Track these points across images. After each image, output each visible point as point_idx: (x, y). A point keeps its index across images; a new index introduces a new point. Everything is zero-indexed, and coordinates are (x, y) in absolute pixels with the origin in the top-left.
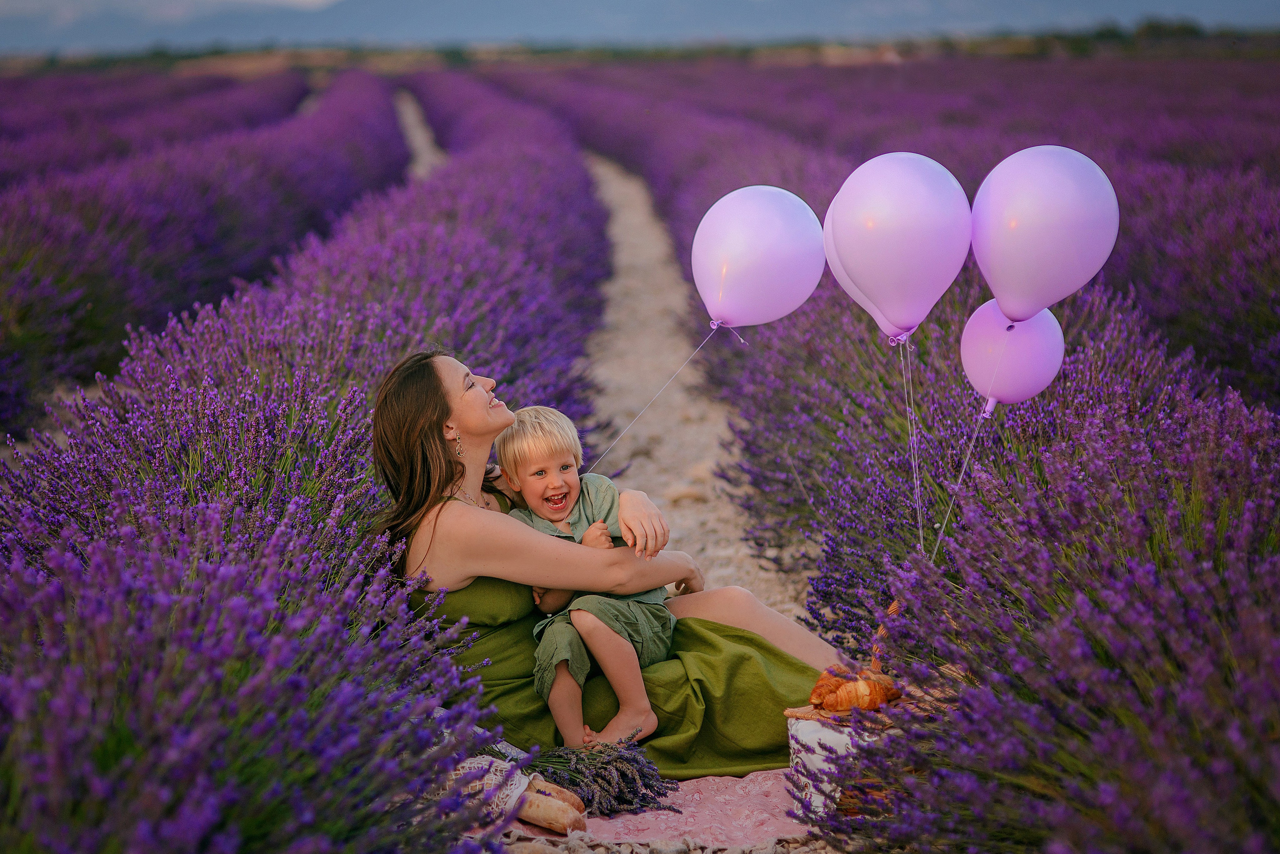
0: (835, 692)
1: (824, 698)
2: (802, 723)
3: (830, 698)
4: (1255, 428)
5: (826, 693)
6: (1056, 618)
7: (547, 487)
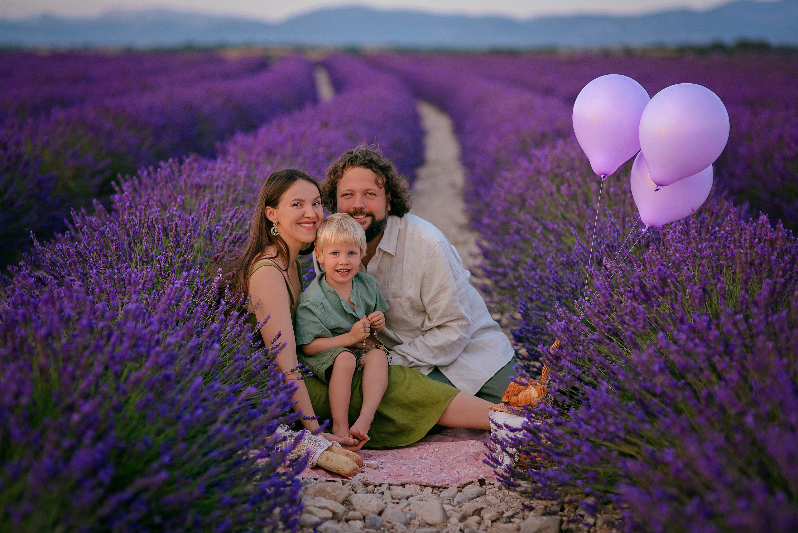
0: (517, 395)
1: (510, 398)
2: (498, 413)
3: (513, 399)
4: (775, 236)
5: (512, 396)
6: (644, 347)
7: (337, 264)
